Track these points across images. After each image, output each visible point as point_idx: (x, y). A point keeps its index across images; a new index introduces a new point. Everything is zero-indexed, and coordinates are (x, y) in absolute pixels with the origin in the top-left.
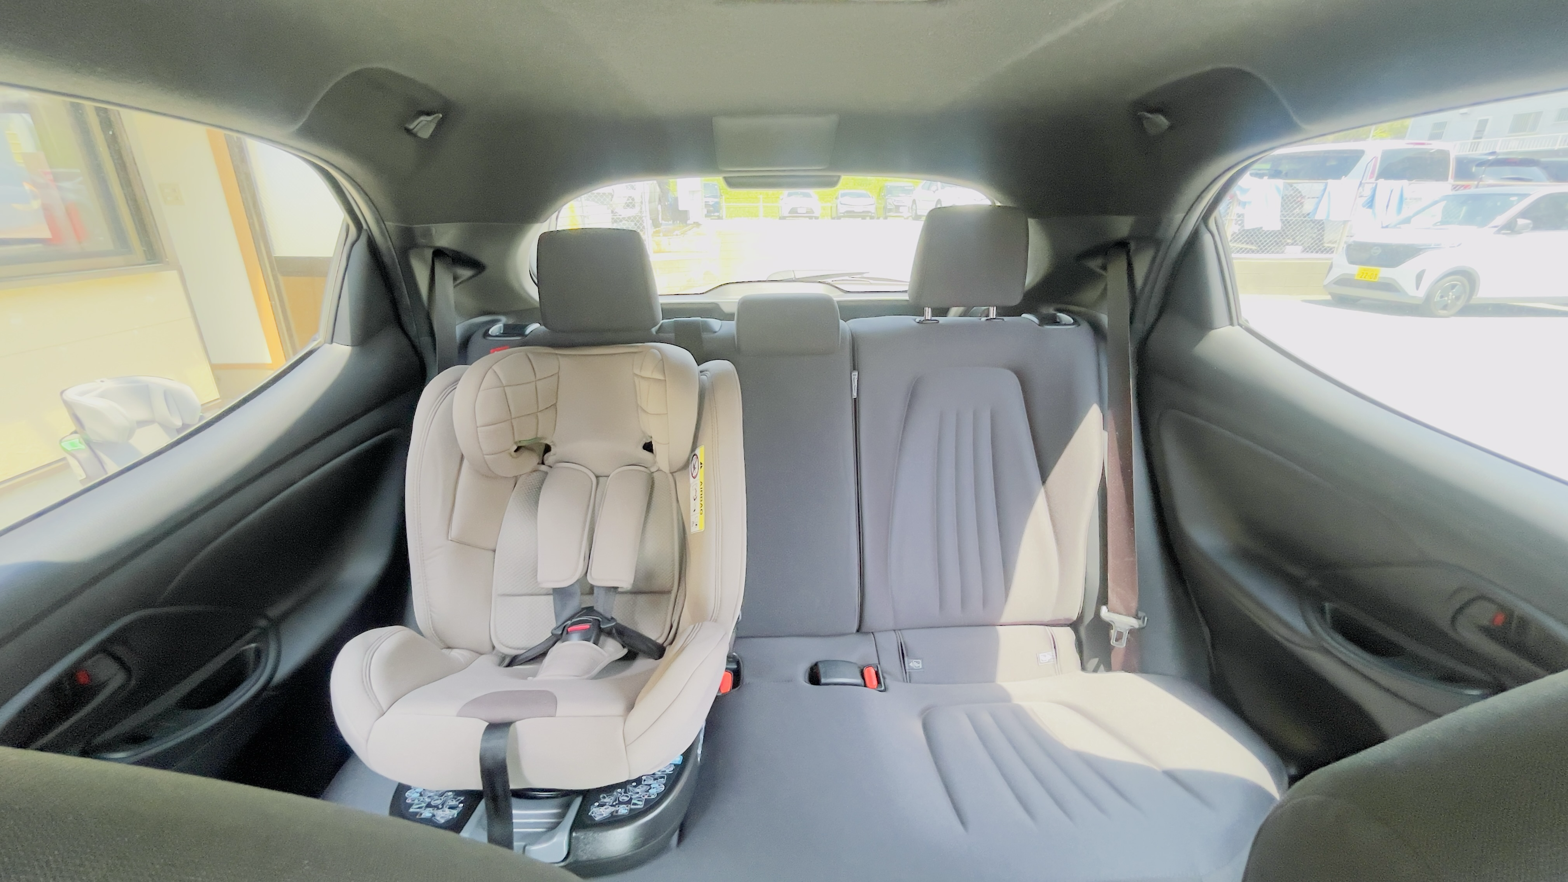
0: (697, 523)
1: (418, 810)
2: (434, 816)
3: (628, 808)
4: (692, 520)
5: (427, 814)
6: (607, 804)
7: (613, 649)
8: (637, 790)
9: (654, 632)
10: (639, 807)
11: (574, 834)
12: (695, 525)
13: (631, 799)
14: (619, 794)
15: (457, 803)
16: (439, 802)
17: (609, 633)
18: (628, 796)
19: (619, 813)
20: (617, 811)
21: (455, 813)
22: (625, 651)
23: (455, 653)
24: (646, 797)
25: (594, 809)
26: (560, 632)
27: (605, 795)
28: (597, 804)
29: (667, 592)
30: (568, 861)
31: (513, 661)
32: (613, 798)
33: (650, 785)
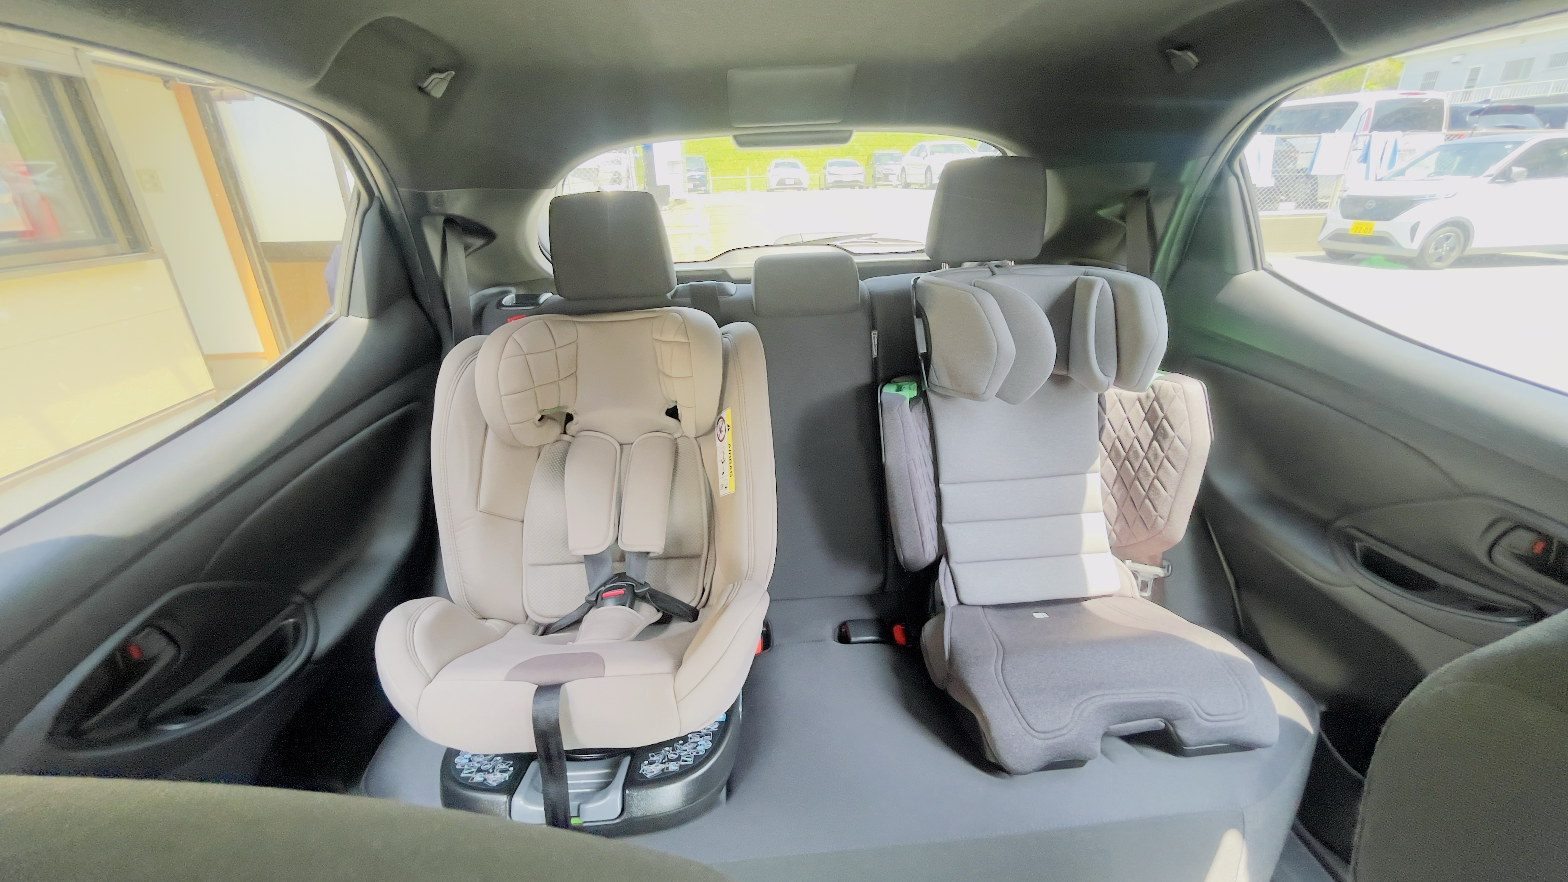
0: (726, 485)
1: (469, 775)
2: (485, 780)
3: (678, 765)
4: (720, 484)
5: (478, 778)
6: (657, 761)
7: (648, 613)
8: (684, 748)
9: (687, 595)
10: (688, 763)
11: (627, 792)
12: (724, 487)
13: (680, 756)
14: (668, 752)
15: (507, 767)
16: (489, 766)
17: (643, 598)
18: (676, 754)
19: (670, 770)
20: (667, 768)
21: (506, 776)
22: (660, 615)
23: (489, 623)
24: (695, 754)
25: (644, 767)
26: (595, 599)
27: (653, 754)
28: (646, 762)
29: (697, 557)
30: (623, 818)
31: (547, 630)
32: (661, 756)
33: (696, 742)
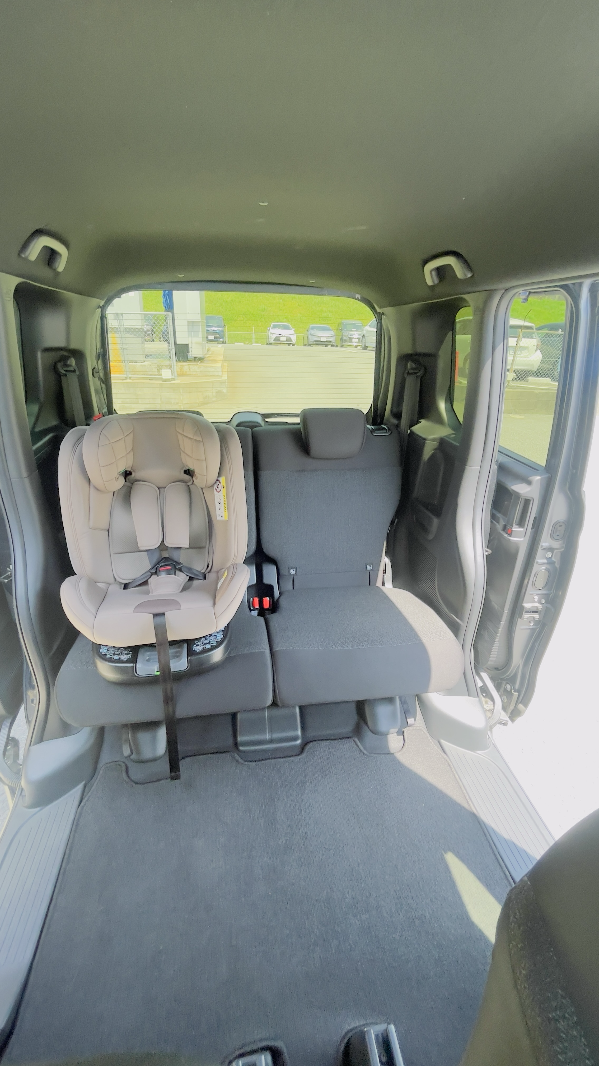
0: (221, 515)
3: (211, 645)
4: (218, 513)
6: (200, 645)
7: (183, 577)
8: (211, 638)
9: (200, 567)
10: (215, 643)
11: (189, 658)
14: (203, 640)
15: (128, 652)
16: (118, 652)
17: (180, 570)
18: (208, 641)
19: (207, 647)
22: (188, 578)
23: (99, 585)
24: (216, 640)
25: (195, 647)
26: (153, 571)
27: (197, 642)
29: (205, 546)
30: (189, 668)
31: (126, 586)
32: (201, 642)
33: (216, 636)
